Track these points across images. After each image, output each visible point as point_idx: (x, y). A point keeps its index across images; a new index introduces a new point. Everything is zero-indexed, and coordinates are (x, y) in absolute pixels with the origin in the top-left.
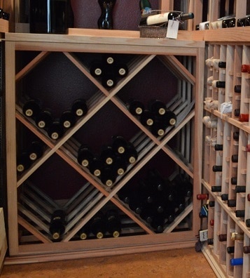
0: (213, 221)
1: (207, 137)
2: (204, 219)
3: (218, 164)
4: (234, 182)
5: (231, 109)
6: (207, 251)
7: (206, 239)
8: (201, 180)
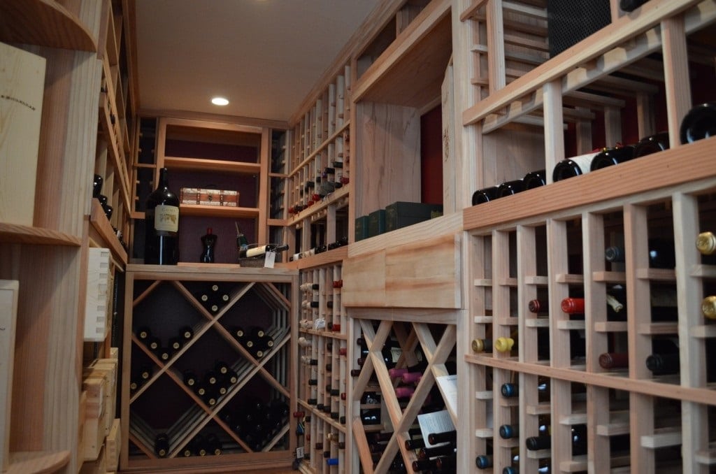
0: (310, 436)
1: (303, 357)
2: (301, 437)
3: (313, 378)
4: (329, 389)
5: (324, 324)
6: (304, 467)
7: (303, 456)
8: (296, 400)
